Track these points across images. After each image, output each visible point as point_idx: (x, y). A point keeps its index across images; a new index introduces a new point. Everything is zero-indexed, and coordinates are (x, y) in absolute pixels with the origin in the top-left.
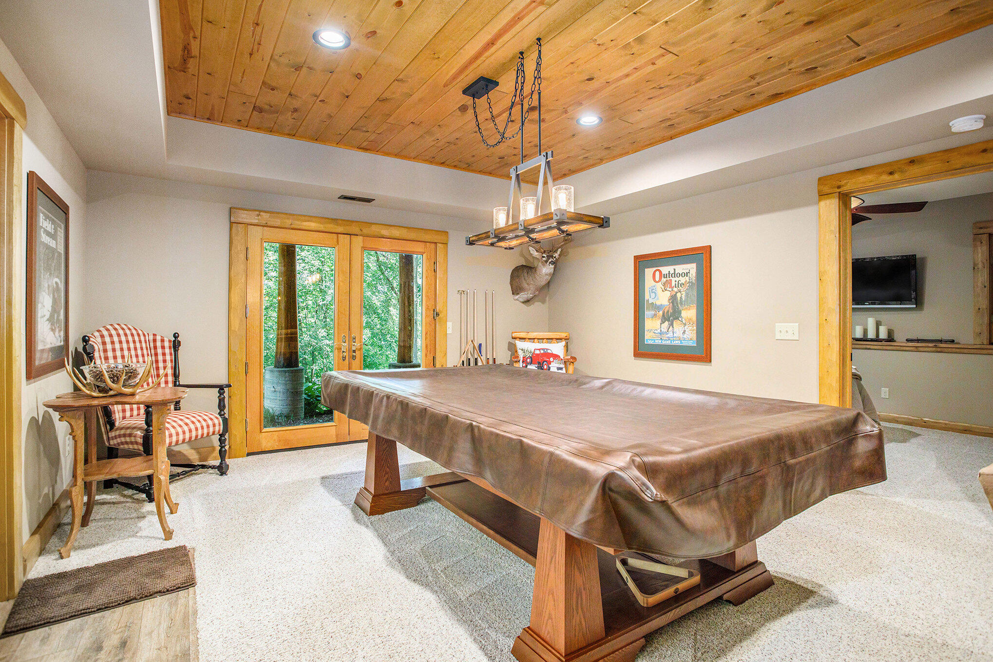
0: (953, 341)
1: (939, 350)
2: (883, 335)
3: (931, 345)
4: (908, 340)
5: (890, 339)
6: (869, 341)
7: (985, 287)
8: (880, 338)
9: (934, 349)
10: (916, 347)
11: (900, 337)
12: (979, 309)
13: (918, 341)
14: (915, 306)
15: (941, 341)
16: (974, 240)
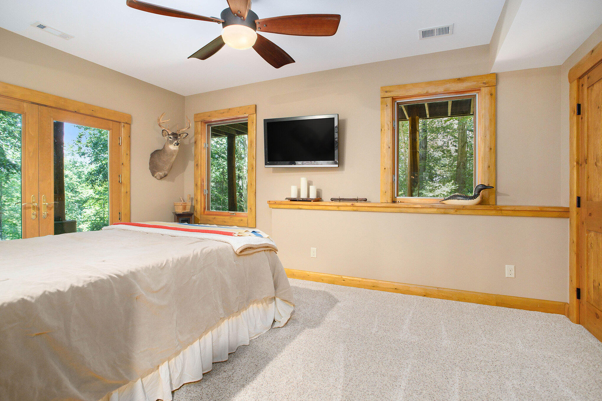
0: (366, 200)
1: (355, 208)
2: (313, 196)
3: (349, 204)
4: (332, 200)
5: (318, 199)
6: (300, 201)
7: (389, 148)
8: (310, 198)
9: (352, 208)
10: (338, 206)
11: (326, 197)
12: (385, 169)
13: (340, 200)
14: (337, 166)
15: (356, 200)
16: (382, 103)
